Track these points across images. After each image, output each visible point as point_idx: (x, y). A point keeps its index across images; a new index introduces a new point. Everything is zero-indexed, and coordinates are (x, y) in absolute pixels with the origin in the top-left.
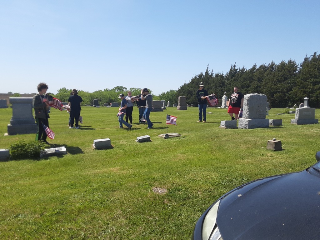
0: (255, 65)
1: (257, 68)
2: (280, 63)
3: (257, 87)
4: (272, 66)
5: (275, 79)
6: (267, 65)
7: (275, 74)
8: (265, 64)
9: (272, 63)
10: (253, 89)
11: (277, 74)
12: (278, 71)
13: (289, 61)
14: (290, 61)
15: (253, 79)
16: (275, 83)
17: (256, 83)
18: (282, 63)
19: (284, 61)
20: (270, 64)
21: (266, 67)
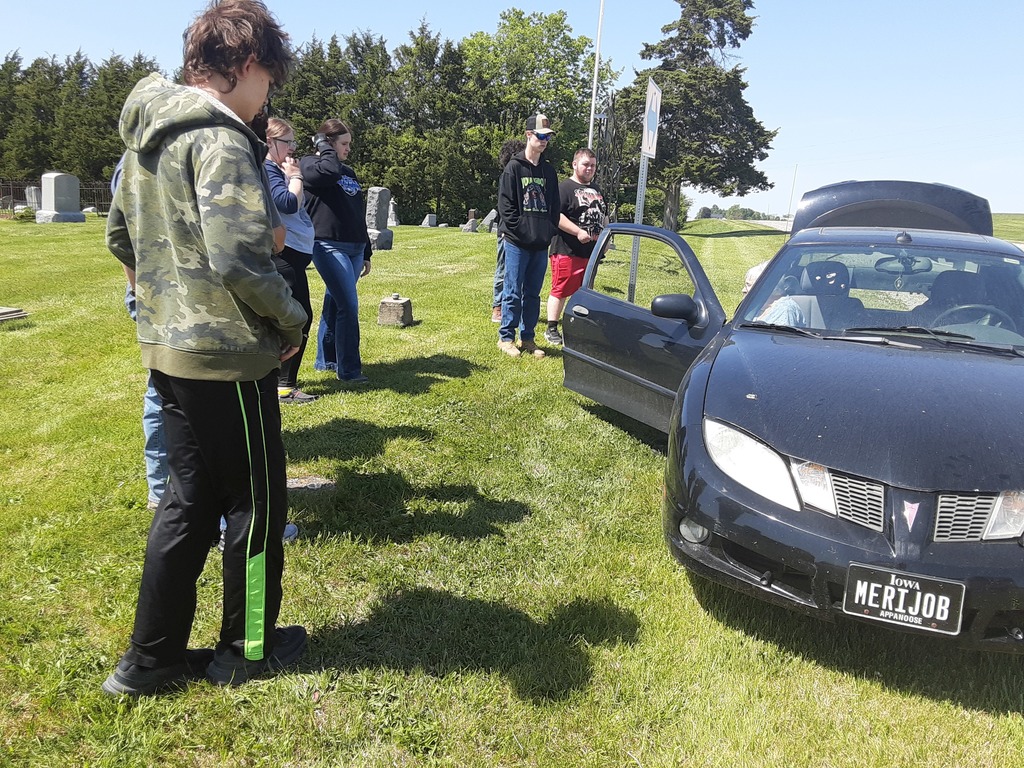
0: (14, 57)
1: (22, 69)
2: (108, 60)
3: (36, 138)
4: (78, 67)
5: (99, 117)
6: (61, 62)
7: (96, 96)
8: (54, 56)
9: (79, 56)
10: (21, 143)
11: (105, 98)
12: (107, 89)
13: (135, 58)
14: (140, 57)
15: (14, 107)
16: (102, 129)
17: (28, 124)
18: (112, 60)
19: (119, 57)
20: (72, 59)
21: (57, 69)
